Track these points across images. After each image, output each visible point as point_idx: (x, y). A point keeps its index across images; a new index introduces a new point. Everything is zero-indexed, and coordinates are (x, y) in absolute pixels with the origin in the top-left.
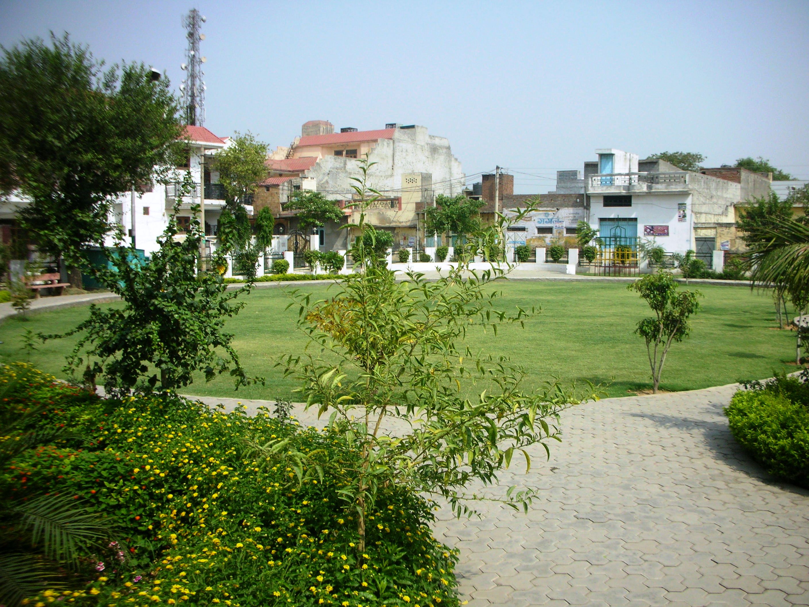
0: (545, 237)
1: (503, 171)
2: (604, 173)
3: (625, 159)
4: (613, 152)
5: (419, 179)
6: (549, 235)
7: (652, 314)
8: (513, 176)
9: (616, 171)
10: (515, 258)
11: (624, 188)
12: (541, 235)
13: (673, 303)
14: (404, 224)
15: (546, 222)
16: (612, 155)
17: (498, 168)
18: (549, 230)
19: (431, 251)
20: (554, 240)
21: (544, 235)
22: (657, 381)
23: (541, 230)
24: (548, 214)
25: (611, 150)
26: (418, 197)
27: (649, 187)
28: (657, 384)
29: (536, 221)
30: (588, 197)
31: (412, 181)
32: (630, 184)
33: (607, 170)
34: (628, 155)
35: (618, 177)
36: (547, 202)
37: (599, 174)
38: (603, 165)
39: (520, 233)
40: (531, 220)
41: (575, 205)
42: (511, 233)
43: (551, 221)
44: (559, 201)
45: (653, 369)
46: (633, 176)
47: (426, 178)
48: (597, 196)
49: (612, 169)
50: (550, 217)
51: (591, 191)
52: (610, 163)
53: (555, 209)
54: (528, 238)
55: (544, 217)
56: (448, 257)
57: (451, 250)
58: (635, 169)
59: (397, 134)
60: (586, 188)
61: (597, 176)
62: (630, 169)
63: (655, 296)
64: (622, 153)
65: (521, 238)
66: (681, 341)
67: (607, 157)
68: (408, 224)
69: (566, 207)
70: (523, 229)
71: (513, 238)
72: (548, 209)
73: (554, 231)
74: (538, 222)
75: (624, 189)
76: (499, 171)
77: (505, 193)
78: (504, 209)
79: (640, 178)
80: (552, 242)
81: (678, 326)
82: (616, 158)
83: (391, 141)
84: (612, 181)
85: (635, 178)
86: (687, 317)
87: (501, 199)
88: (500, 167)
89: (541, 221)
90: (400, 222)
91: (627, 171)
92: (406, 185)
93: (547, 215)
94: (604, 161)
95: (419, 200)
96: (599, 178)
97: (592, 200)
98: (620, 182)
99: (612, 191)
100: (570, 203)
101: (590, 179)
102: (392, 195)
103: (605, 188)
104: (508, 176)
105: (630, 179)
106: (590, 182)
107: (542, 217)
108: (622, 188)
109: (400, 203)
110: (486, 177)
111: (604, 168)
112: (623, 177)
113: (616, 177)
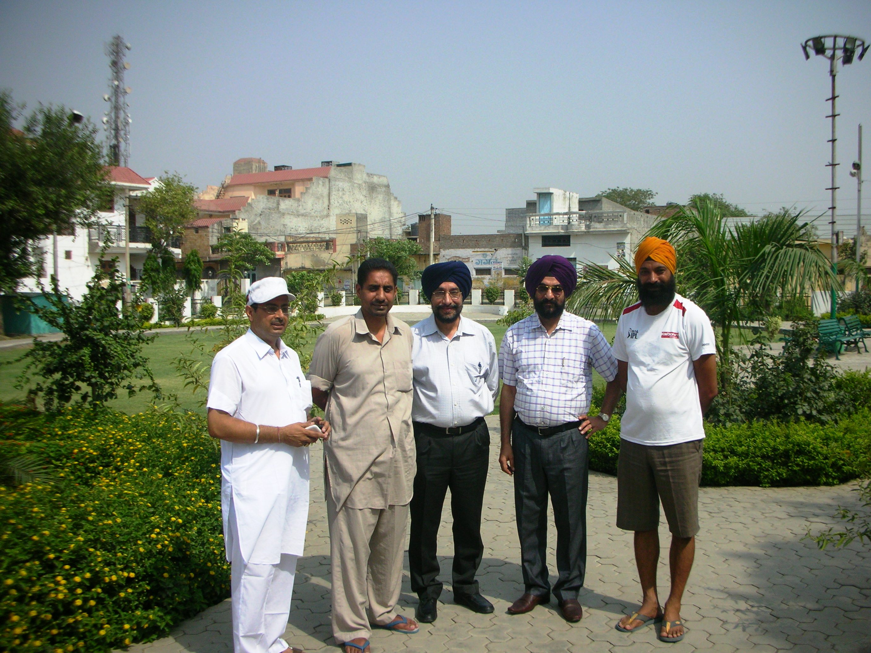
0: (484, 278)
1: (438, 212)
2: (542, 212)
3: (565, 198)
4: (551, 191)
5: (354, 219)
6: (488, 277)
8: (450, 216)
9: (555, 211)
11: (563, 227)
12: (479, 276)
14: (339, 267)
15: (484, 263)
16: (551, 194)
17: (432, 208)
18: (487, 271)
20: (493, 281)
21: (483, 276)
23: (479, 272)
24: (487, 255)
25: (549, 189)
26: (353, 239)
27: (588, 227)
29: (474, 262)
30: (527, 237)
31: (346, 222)
32: (569, 223)
33: (545, 210)
34: (567, 193)
35: (557, 216)
36: (484, 243)
37: (538, 213)
38: (541, 203)
40: (469, 261)
41: (513, 245)
43: (489, 262)
44: (497, 241)
46: (574, 215)
47: (362, 218)
48: (535, 236)
49: (551, 208)
50: (488, 258)
51: (529, 231)
52: (549, 202)
53: (493, 250)
55: (482, 258)
58: (575, 208)
59: (333, 172)
60: (524, 227)
61: (535, 216)
62: (570, 208)
64: (561, 192)
67: (546, 196)
69: (504, 247)
72: (486, 250)
73: (493, 272)
74: (476, 263)
75: (562, 229)
76: (434, 212)
77: (442, 234)
78: (441, 250)
79: (581, 217)
80: (491, 284)
82: (555, 197)
83: (327, 180)
84: (550, 220)
85: (575, 217)
87: (438, 239)
88: (435, 207)
89: (479, 262)
90: (335, 265)
91: (566, 210)
92: (340, 226)
93: (485, 255)
94: (542, 200)
95: (354, 241)
96: (538, 218)
97: (530, 241)
98: (559, 221)
99: (551, 231)
100: (509, 244)
101: (528, 219)
102: (327, 237)
103: (543, 228)
104: (445, 216)
105: (569, 218)
106: (528, 222)
107: (480, 258)
108: (560, 228)
109: (335, 245)
110: (422, 218)
111: (543, 208)
112: (561, 216)
113: (554, 216)
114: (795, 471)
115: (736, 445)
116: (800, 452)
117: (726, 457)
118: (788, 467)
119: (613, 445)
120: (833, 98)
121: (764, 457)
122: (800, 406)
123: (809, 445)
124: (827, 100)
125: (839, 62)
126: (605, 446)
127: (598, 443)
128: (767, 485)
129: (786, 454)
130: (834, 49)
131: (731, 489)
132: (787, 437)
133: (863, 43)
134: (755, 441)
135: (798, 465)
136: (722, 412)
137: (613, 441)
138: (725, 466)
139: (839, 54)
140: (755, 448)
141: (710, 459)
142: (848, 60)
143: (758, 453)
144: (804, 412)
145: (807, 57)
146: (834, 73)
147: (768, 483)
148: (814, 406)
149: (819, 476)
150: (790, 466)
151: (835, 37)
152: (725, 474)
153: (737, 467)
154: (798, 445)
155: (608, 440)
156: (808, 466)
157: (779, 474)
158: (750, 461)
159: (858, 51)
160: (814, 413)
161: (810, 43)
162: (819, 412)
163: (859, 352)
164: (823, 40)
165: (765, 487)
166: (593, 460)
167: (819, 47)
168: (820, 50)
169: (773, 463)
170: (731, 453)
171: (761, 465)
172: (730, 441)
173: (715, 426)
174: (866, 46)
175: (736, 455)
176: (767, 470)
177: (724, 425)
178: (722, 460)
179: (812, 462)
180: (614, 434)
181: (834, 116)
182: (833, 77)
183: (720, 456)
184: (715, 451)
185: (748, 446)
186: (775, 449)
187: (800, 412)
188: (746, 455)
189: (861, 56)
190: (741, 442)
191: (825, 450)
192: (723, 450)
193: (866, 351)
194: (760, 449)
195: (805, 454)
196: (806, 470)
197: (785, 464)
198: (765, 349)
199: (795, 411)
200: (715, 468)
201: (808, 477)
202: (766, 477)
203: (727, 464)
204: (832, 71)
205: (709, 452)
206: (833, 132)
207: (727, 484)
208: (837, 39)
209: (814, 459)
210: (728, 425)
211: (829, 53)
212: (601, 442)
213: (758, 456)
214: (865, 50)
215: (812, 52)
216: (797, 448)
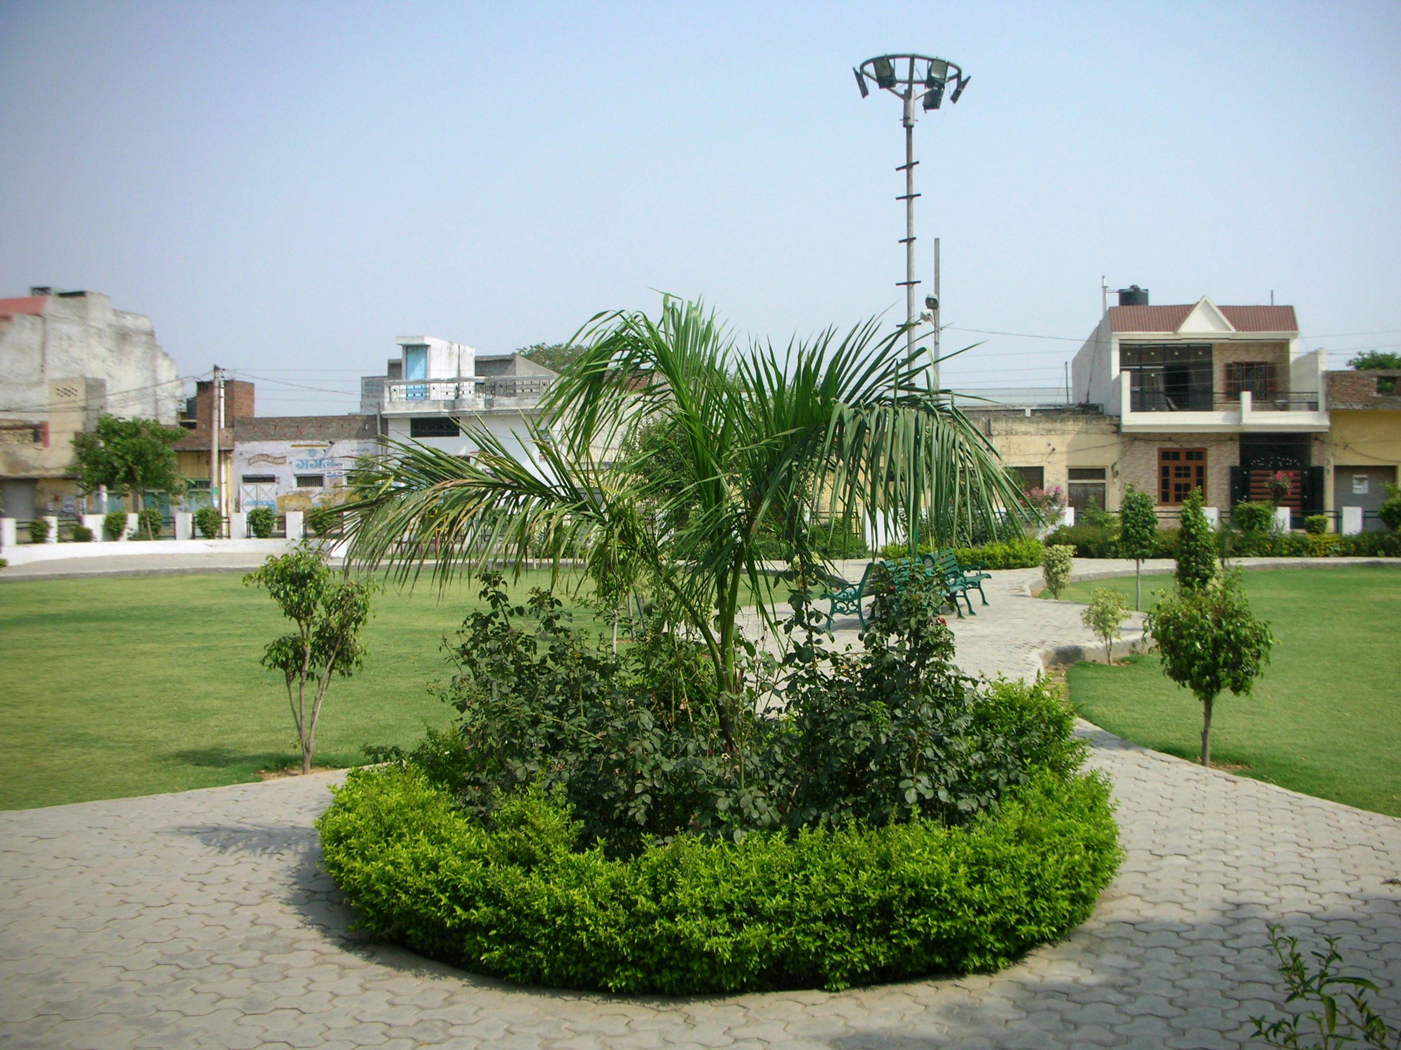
0: (310, 492)
1: (227, 376)
2: (412, 378)
3: (450, 354)
4: (426, 342)
5: (81, 389)
6: (318, 489)
7: (291, 627)
8: (252, 385)
9: (433, 375)
10: (249, 530)
11: (446, 404)
12: (304, 489)
13: (328, 607)
14: (54, 473)
15: (312, 466)
16: (426, 347)
17: (216, 369)
18: (318, 480)
19: (94, 523)
20: (327, 498)
21: (309, 489)
22: (308, 751)
23: (303, 480)
24: (315, 452)
25: (422, 337)
26: (75, 422)
27: (489, 403)
28: (309, 757)
29: (294, 463)
30: (385, 421)
31: (67, 392)
32: (457, 397)
33: (417, 374)
34: (455, 347)
35: (436, 385)
36: (312, 430)
37: (404, 380)
38: (410, 363)
39: (266, 486)
40: (284, 463)
41: (361, 435)
42: (250, 487)
43: (319, 463)
44: (334, 428)
45: (300, 729)
46: (466, 384)
47: (96, 387)
48: (399, 418)
49: (427, 370)
50: (319, 456)
51: (388, 410)
52: (423, 361)
53: (326, 442)
54: (282, 493)
55: (308, 458)
56: (126, 532)
57: (133, 520)
58: (469, 371)
59: (51, 305)
60: (380, 406)
61: (399, 384)
62: (459, 371)
63: (287, 594)
64: (445, 344)
65: (266, 494)
66: (350, 675)
67: (417, 350)
68: (62, 472)
69: (346, 438)
70: (271, 479)
71: (254, 495)
72: (315, 442)
73: (326, 481)
74: (298, 466)
75: (445, 406)
76: (219, 374)
77: (238, 415)
78: (237, 443)
79: (479, 386)
80: (323, 501)
81: (338, 647)
82: (433, 353)
83: (38, 319)
84: (425, 395)
85: (468, 388)
86: (355, 630)
87: (231, 423)
88: (221, 367)
89: (303, 464)
90: (47, 469)
91: (454, 375)
92: (56, 399)
93: (312, 453)
94: (411, 357)
95: (79, 427)
96: (404, 387)
97: (391, 426)
98: (440, 393)
99: (425, 409)
100: (354, 433)
101: (387, 389)
102: (35, 419)
103: (412, 405)
104: (244, 384)
105: (458, 389)
106: (387, 394)
107: (305, 456)
108: (442, 405)
109: (46, 434)
110: (205, 387)
111: (413, 370)
112: (444, 385)
113: (432, 385)
114: (908, 948)
115: (761, 893)
116: (919, 903)
117: (737, 925)
118: (889, 938)
119: (456, 898)
120: (909, 166)
121: (828, 918)
122: (911, 783)
123: (938, 885)
124: (898, 169)
125: (917, 104)
126: (436, 902)
127: (418, 890)
128: (841, 986)
129: (884, 908)
130: (911, 82)
131: (753, 1001)
132: (885, 864)
133: (958, 76)
134: (807, 881)
135: (913, 933)
136: (723, 804)
137: (455, 888)
138: (736, 948)
139: (920, 90)
140: (808, 898)
141: (697, 935)
142: (932, 102)
143: (817, 911)
144: (921, 798)
145: (865, 93)
146: (911, 122)
147: (843, 979)
148: (942, 777)
149: (964, 953)
150: (895, 936)
151: (912, 58)
152: (737, 966)
153: (767, 947)
154: (913, 885)
155: (442, 886)
156: (938, 933)
157: (868, 957)
158: (798, 932)
159: (951, 87)
160: (943, 795)
161: (870, 69)
162: (952, 790)
163: (960, 615)
164: (891, 61)
165: (838, 990)
166: (409, 932)
167: (886, 73)
168: (886, 80)
169: (853, 930)
170: (749, 912)
171: (823, 938)
172: (747, 883)
173: (707, 842)
174: (963, 78)
175: (762, 919)
176: (840, 950)
177: (729, 837)
178: (728, 935)
179: (946, 925)
180: (455, 872)
181: (909, 197)
182: (909, 128)
183: (721, 924)
184: (709, 913)
185: (792, 895)
186: (856, 898)
187: (911, 797)
188: (787, 916)
189: (954, 98)
190: (773, 883)
191: (977, 893)
192: (729, 908)
193: (971, 612)
194: (821, 901)
195: (932, 906)
196: (932, 945)
197: (882, 932)
198: (819, 641)
199: (898, 795)
200: (711, 955)
201: (938, 960)
202: (835, 966)
203: (740, 943)
204: (906, 118)
205: (695, 917)
206: (909, 225)
207: (741, 990)
208: (916, 60)
209: (952, 916)
210: (740, 836)
211: (901, 88)
212: (426, 892)
213: (816, 919)
214: (962, 85)
215: (872, 85)
216: (911, 892)
